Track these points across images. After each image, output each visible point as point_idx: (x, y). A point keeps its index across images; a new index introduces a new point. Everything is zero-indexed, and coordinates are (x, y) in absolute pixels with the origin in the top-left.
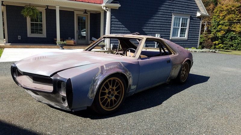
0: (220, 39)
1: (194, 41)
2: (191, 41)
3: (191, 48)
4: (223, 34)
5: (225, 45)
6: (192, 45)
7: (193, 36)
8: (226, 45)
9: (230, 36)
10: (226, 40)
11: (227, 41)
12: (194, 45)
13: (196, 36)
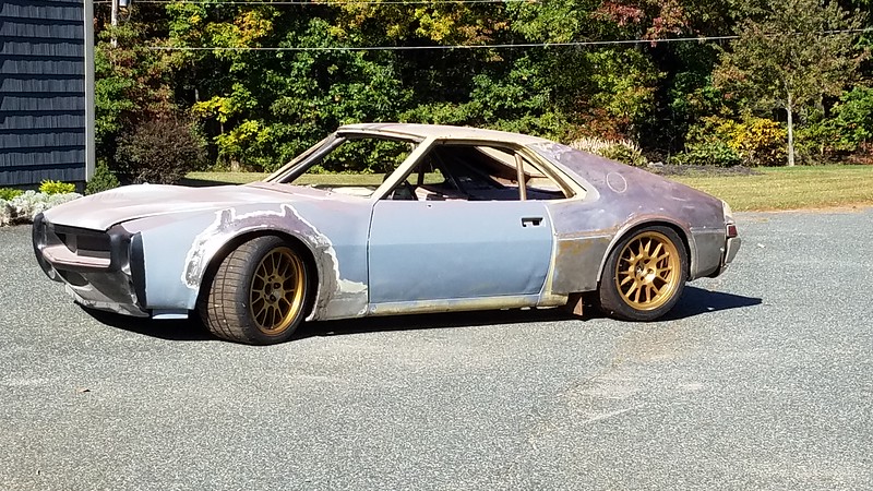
0: (240, 75)
1: (51, 122)
2: (27, 122)
3: (35, 186)
4: (259, 39)
5: (282, 129)
6: (43, 159)
7: (40, 86)
8: (289, 128)
9: (312, 54)
10: (283, 86)
11: (290, 94)
12: (52, 158)
13: (59, 86)
